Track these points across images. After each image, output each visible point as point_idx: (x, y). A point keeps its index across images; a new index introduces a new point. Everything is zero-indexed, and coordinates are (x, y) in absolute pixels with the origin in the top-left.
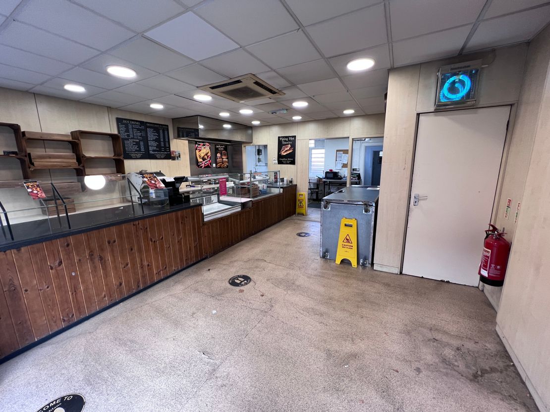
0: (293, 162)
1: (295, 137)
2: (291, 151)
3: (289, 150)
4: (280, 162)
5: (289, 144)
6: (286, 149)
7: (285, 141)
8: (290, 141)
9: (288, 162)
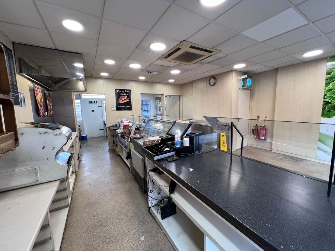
0: (130, 109)
1: (130, 90)
2: (128, 101)
3: (126, 100)
4: (118, 109)
5: (125, 95)
6: (124, 99)
7: (122, 93)
8: (127, 93)
9: (126, 108)
